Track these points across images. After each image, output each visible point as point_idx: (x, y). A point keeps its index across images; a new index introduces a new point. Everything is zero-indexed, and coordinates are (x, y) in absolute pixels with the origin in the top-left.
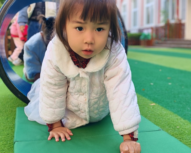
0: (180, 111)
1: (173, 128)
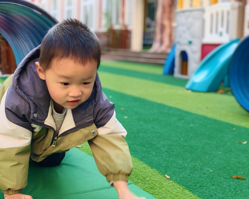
0: (145, 156)
1: (142, 180)
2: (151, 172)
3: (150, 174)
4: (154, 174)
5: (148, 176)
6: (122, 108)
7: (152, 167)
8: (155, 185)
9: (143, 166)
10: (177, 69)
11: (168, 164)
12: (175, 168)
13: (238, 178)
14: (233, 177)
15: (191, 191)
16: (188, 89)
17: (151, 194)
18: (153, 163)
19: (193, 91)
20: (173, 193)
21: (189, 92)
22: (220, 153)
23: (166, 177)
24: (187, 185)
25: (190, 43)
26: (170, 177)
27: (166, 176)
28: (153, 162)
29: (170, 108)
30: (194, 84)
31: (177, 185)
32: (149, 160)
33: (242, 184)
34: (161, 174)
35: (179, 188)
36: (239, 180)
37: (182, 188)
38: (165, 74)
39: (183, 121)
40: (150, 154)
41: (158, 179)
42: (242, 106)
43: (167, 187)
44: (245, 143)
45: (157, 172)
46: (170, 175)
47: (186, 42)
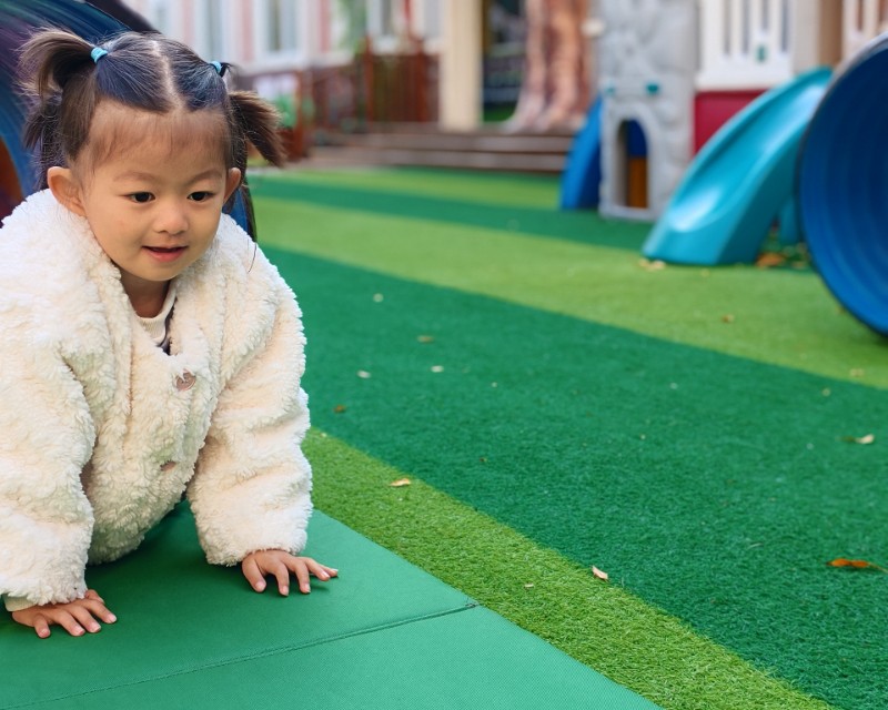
1: (509, 591)
2: (540, 560)
3: (539, 567)
4: (554, 566)
5: (531, 576)
6: (422, 339)
7: (543, 543)
8: (557, 607)
9: (511, 542)
10: (609, 188)
11: (598, 528)
12: (625, 540)
13: (851, 568)
14: (834, 563)
15: (687, 620)
16: (652, 259)
17: (545, 638)
18: (544, 528)
19: (670, 262)
20: (623, 631)
21: (659, 265)
22: (779, 480)
23: (596, 576)
24: (672, 602)
25: (653, 90)
26: (610, 577)
27: (596, 571)
28: (546, 524)
29: (595, 328)
30: (673, 236)
31: (635, 604)
32: (531, 519)
33: (865, 588)
34: (577, 564)
35: (642, 613)
36: (856, 573)
37: (653, 613)
38: (565, 207)
39: (642, 373)
40: (533, 494)
41: (569, 584)
42: (847, 308)
43: (599, 613)
44: (868, 439)
45: (560, 558)
46: (611, 567)
47: (639, 86)
